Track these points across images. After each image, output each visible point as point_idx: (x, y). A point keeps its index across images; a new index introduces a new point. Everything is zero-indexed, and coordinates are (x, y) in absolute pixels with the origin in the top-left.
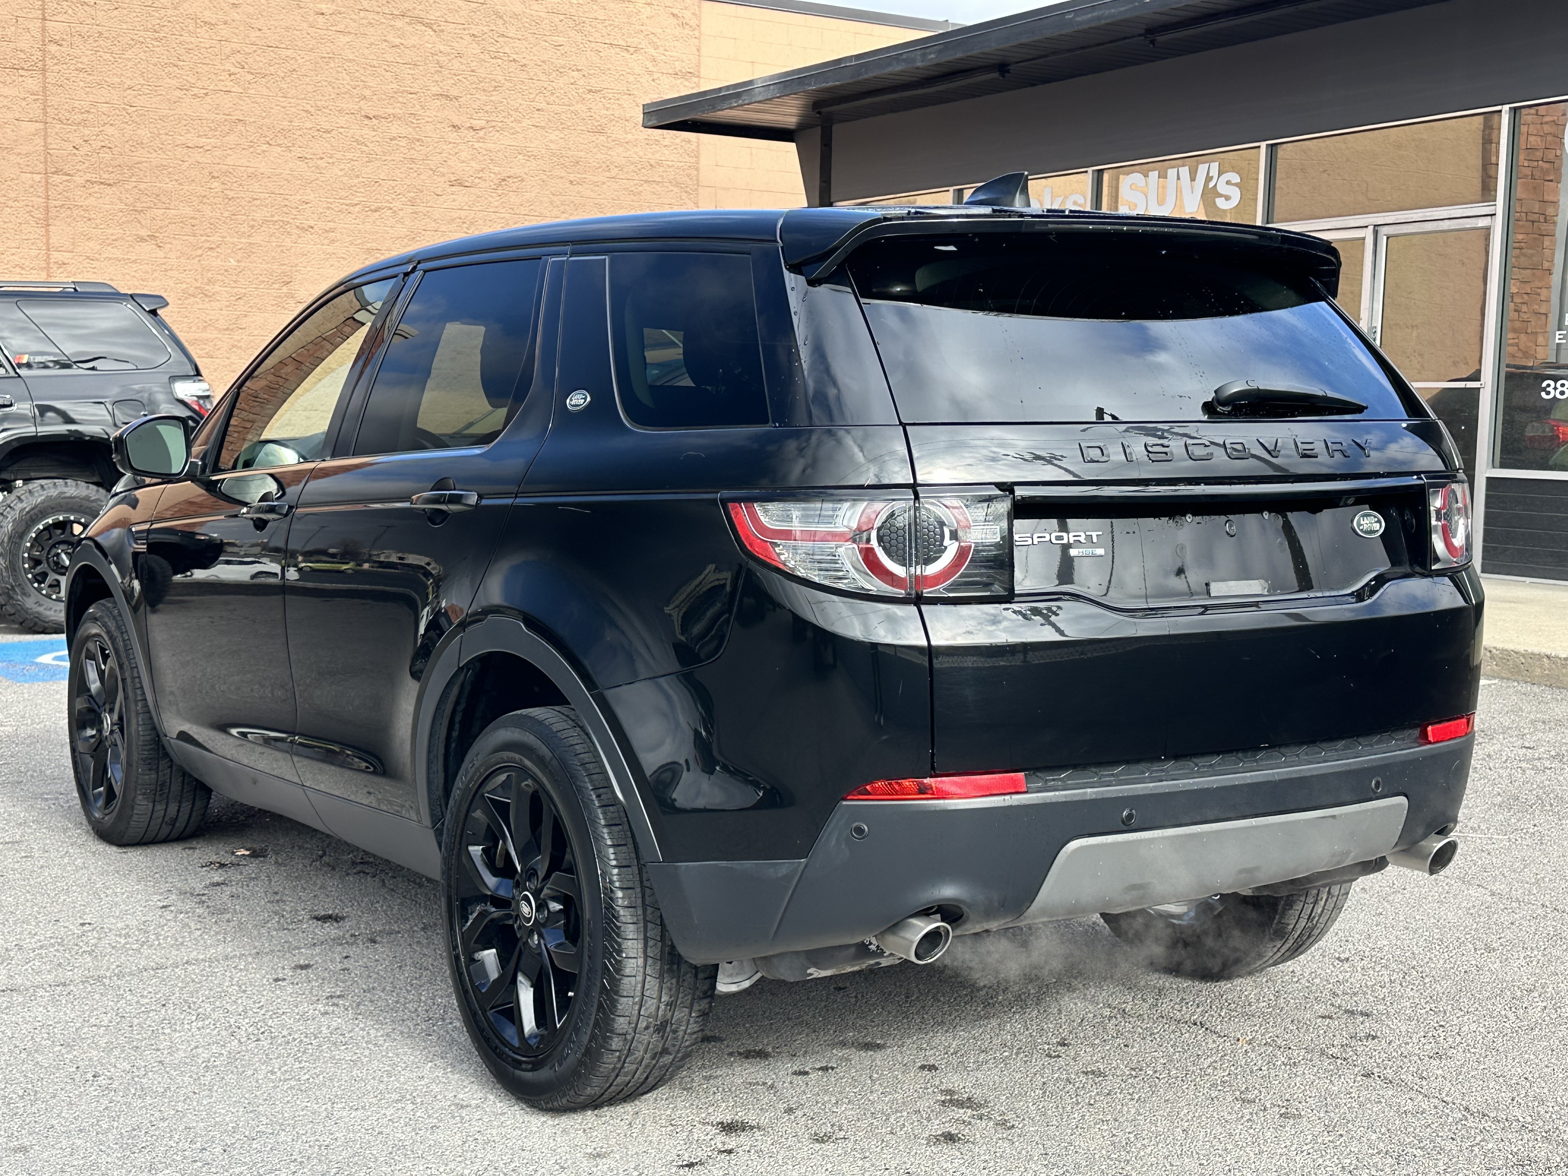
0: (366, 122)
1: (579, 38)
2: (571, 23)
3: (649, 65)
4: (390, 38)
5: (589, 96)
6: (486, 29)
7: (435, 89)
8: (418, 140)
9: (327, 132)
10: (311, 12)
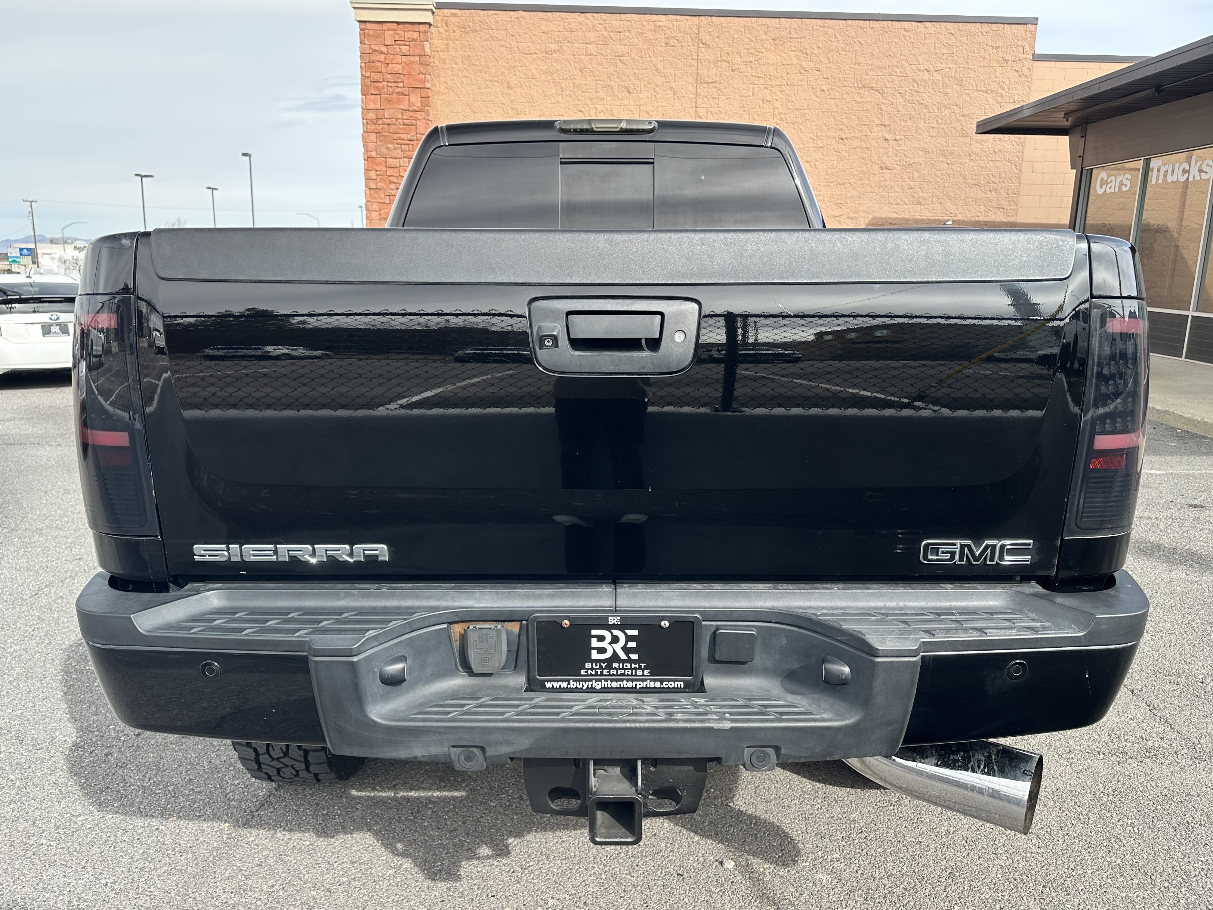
0: (841, 141)
1: (959, 88)
2: (955, 81)
3: (999, 99)
4: (856, 99)
5: (962, 118)
6: (907, 89)
7: (878, 122)
8: (867, 148)
9: (821, 147)
10: (818, 91)
